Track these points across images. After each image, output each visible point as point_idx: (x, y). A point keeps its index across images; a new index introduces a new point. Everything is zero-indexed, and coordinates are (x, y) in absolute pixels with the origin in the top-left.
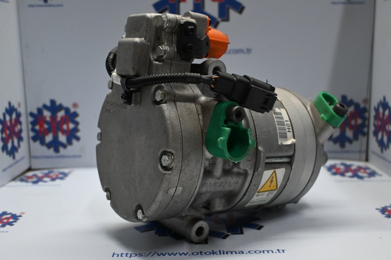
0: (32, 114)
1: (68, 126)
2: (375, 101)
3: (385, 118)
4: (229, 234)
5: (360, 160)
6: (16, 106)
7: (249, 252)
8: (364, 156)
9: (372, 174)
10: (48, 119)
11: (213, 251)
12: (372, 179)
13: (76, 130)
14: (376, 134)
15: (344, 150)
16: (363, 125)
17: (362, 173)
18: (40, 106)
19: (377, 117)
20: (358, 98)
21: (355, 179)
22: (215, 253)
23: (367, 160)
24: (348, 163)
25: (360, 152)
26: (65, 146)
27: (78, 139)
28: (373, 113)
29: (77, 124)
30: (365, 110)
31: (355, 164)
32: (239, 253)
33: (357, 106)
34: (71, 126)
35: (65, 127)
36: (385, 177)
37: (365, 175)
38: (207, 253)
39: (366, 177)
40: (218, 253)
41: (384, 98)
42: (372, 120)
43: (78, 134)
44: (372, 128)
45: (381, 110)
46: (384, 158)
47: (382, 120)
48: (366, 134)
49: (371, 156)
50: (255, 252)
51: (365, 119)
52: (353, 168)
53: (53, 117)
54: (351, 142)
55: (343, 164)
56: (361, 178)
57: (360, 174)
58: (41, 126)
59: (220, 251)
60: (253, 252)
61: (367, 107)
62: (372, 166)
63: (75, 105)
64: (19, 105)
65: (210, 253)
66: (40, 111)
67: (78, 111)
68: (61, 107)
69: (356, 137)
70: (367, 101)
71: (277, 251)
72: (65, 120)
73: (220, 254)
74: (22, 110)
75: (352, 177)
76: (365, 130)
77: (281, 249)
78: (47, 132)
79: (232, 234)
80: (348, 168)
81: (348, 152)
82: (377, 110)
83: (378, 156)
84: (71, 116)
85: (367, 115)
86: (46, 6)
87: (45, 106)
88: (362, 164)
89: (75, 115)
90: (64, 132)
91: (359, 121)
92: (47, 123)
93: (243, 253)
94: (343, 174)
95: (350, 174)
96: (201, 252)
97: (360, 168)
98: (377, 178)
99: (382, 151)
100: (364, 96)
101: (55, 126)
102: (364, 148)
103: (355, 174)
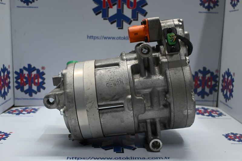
0: (16, 73)
1: (38, 81)
2: (223, 71)
3: (229, 81)
4: (137, 147)
5: (213, 106)
6: (7, 67)
7: (148, 158)
8: (215, 103)
9: (220, 114)
10: (26, 76)
11: (127, 157)
12: (220, 117)
13: (43, 83)
14: (223, 91)
15: (203, 100)
16: (215, 85)
17: (214, 113)
18: (22, 68)
19: (223, 81)
20: (213, 70)
21: (210, 117)
22: (128, 158)
23: (217, 106)
24: (206, 107)
25: (213, 101)
26: (36, 93)
27: (44, 88)
28: (221, 78)
29: (44, 79)
30: (217, 76)
31: (210, 108)
32: (143, 159)
33: (212, 73)
34: (40, 80)
35: (36, 81)
36: (228, 116)
37: (216, 115)
38: (123, 158)
39: (216, 116)
40: (130, 158)
41: (228, 70)
42: (221, 82)
43: (44, 85)
44: (221, 87)
45: (226, 77)
46: (227, 105)
47: (226, 82)
48: (217, 91)
49: (219, 103)
50: (152, 158)
51: (217, 82)
52: (209, 110)
53: (30, 74)
54: (208, 95)
55: (203, 108)
56: (214, 116)
57: (213, 114)
58: (22, 80)
59: (131, 157)
60: (151, 158)
61: (218, 75)
62: (220, 110)
63: (43, 68)
64: (9, 66)
65: (126, 158)
66: (21, 70)
67: (45, 71)
68: (34, 69)
69: (211, 92)
70: (218, 71)
71: (165, 158)
72: (36, 77)
73: (131, 159)
74: (10, 70)
75: (208, 116)
76: (217, 88)
77: (167, 157)
78: (25, 84)
79: (138, 147)
80: (206, 111)
81: (206, 101)
82: (224, 77)
83: (224, 103)
84: (41, 75)
85: (217, 79)
86: (28, 7)
87: (24, 68)
88: (214, 108)
89: (43, 74)
90: (35, 84)
91: (213, 83)
92: (26, 78)
93: (145, 159)
94: (203, 114)
95: (207, 114)
96: (120, 158)
97: (213, 111)
98: (223, 117)
99: (226, 101)
100: (216, 68)
101: (30, 80)
102: (216, 99)
103: (210, 114)
